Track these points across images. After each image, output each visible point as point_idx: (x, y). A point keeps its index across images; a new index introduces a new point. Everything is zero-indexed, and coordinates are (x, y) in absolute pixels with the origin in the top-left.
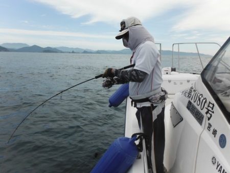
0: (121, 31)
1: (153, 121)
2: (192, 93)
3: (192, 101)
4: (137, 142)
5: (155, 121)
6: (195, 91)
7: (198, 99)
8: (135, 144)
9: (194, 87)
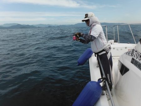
0: (85, 18)
1: (109, 59)
2: (134, 53)
3: (135, 58)
4: (101, 84)
5: (110, 59)
6: (136, 51)
7: (139, 56)
8: (100, 85)
9: (135, 49)
